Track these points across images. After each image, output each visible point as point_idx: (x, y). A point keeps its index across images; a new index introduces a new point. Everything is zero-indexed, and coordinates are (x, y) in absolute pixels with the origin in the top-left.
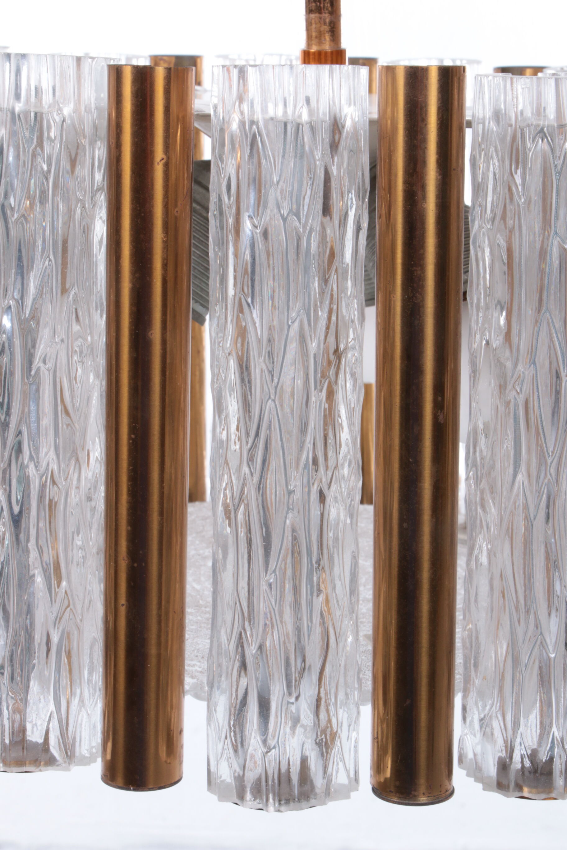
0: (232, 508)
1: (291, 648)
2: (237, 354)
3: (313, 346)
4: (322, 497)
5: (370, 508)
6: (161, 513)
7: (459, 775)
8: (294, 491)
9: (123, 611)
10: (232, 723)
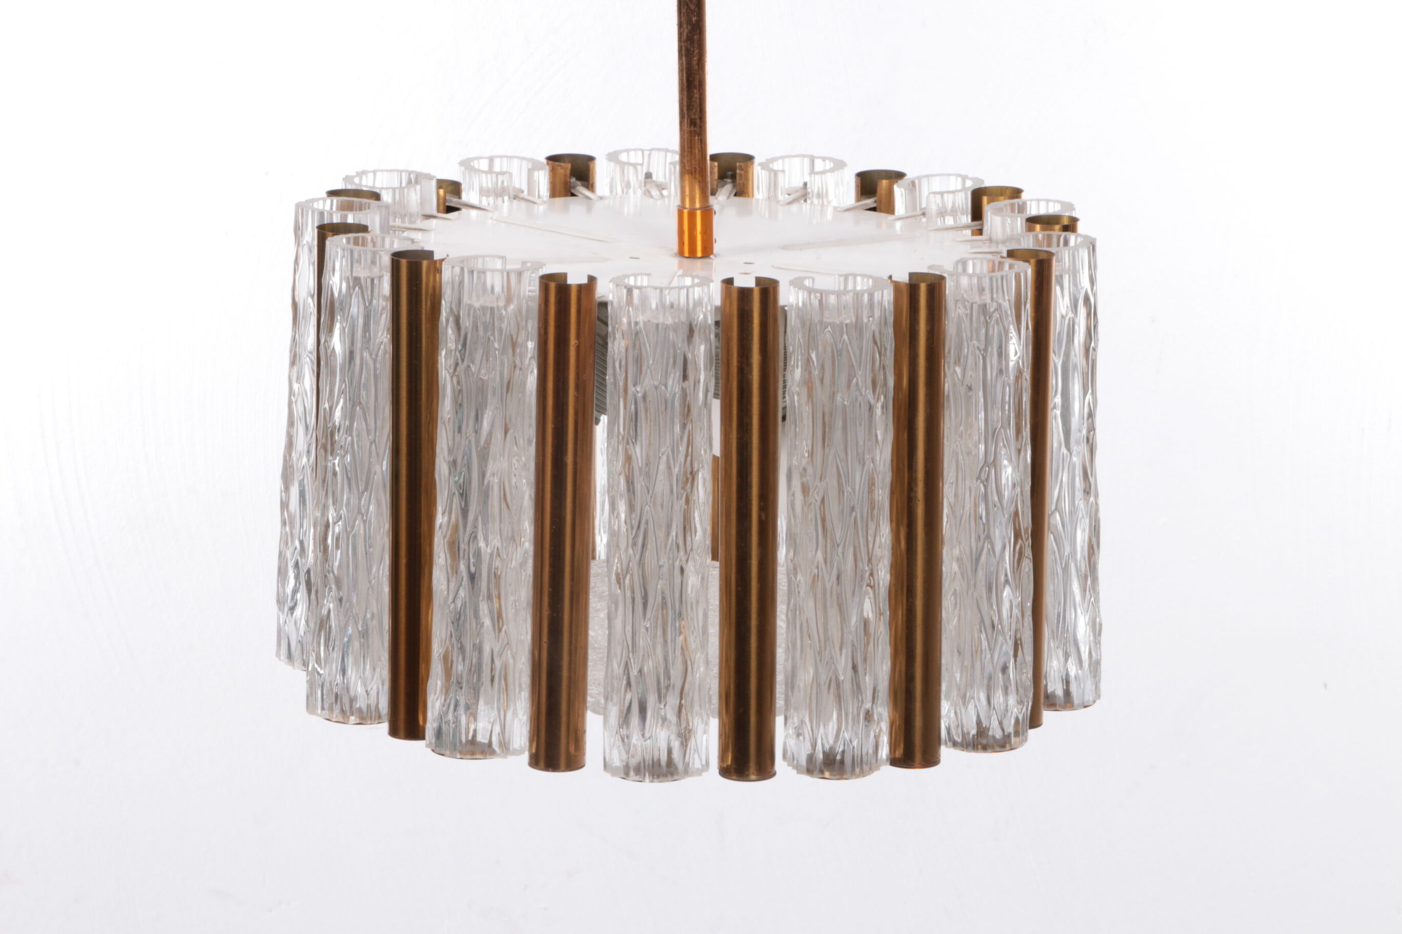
0: (621, 577)
1: (662, 670)
2: (625, 474)
3: (676, 471)
4: (682, 570)
5: (717, 564)
6: (572, 579)
7: (780, 764)
8: (663, 566)
9: (545, 646)
10: (621, 722)
